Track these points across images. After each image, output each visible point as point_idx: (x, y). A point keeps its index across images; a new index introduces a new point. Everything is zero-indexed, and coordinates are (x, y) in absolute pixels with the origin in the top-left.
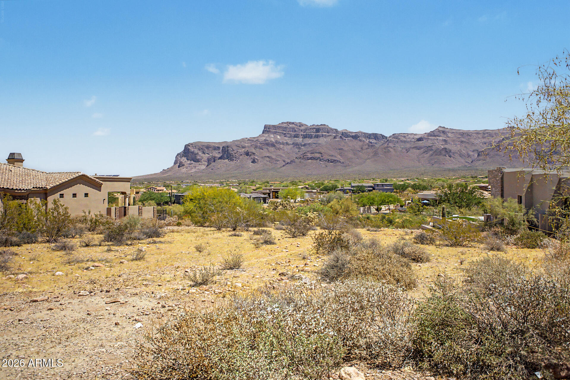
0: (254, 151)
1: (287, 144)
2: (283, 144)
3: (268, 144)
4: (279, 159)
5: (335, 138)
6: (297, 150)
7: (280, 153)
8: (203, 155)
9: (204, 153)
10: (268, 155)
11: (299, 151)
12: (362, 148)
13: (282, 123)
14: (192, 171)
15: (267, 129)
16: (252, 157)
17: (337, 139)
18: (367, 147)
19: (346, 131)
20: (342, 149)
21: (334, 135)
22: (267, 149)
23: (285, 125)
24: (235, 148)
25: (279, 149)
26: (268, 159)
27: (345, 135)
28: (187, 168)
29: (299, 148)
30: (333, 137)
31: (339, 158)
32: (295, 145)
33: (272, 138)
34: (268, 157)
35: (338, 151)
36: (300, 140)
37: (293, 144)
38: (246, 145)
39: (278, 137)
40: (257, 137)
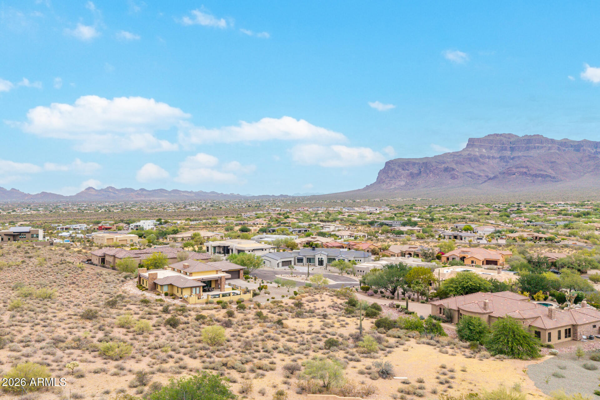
0: (454, 166)
1: (493, 158)
2: (489, 158)
3: (470, 159)
4: (482, 174)
5: (550, 149)
6: (505, 164)
7: (484, 167)
8: (403, 172)
9: (403, 170)
10: (470, 170)
11: (506, 165)
12: (581, 160)
13: (489, 135)
14: (392, 188)
15: (472, 143)
16: (452, 173)
17: (552, 151)
18: (587, 158)
19: (566, 141)
20: (555, 162)
21: (550, 145)
22: (470, 164)
23: (491, 138)
24: (434, 164)
25: (484, 163)
26: (469, 175)
27: (564, 144)
28: (387, 184)
29: (507, 162)
30: (548, 149)
31: (550, 172)
32: (502, 158)
33: (476, 152)
34: (470, 172)
35: (550, 165)
36: (508, 153)
37: (500, 157)
38: (449, 160)
39: (484, 150)
40: (461, 151)
